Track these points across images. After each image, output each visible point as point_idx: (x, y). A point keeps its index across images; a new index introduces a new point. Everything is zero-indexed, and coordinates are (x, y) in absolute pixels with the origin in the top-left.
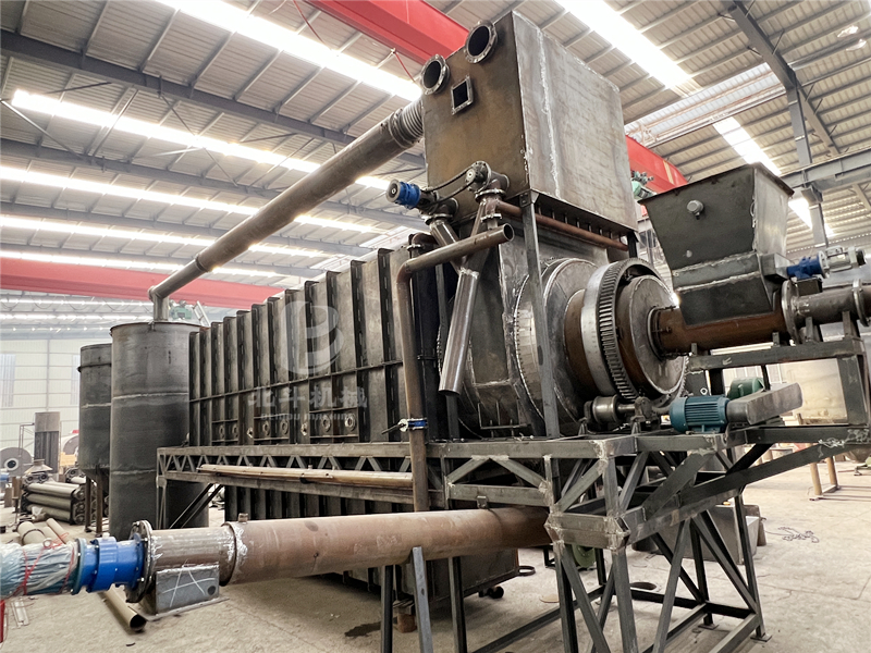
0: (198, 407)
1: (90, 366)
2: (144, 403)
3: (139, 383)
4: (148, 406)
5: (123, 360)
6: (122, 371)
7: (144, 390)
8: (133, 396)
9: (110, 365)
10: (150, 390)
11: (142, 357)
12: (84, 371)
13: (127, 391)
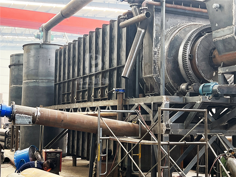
0: (57, 86)
1: (15, 65)
2: (37, 84)
3: (35, 74)
4: (39, 86)
5: (28, 62)
6: (27, 68)
7: (37, 78)
8: (32, 81)
9: (23, 65)
10: (40, 78)
11: (37, 61)
12: (12, 67)
13: (29, 78)
